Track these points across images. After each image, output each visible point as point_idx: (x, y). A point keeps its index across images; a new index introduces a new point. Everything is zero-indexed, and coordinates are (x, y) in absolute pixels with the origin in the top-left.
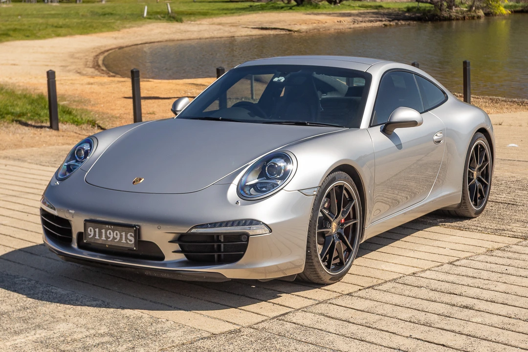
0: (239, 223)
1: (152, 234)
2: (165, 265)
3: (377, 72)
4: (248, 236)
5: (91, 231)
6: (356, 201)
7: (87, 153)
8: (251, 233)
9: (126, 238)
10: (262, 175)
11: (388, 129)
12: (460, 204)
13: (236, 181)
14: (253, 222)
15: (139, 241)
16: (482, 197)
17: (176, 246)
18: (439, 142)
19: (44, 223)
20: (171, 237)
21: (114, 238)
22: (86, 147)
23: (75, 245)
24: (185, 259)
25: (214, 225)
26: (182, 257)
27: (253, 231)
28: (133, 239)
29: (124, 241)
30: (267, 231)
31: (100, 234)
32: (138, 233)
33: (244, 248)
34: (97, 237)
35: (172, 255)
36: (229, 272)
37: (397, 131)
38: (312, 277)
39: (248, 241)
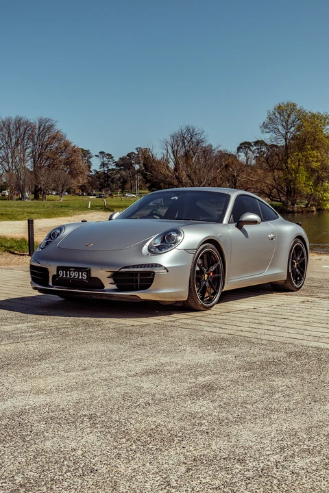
0: (148, 265)
1: (98, 273)
2: (104, 291)
3: (234, 195)
4: (154, 273)
5: (61, 273)
6: (220, 262)
7: (58, 235)
8: (156, 271)
9: (82, 276)
10: (163, 241)
11: (240, 225)
12: (286, 281)
13: (148, 244)
14: (157, 265)
15: (89, 277)
16: (300, 279)
17: (111, 280)
18: (272, 239)
19: (32, 273)
20: (109, 274)
21: (75, 276)
22: (58, 231)
23: (51, 284)
24: (116, 288)
25: (134, 267)
26: (114, 287)
27: (157, 270)
28: (86, 276)
29: (80, 277)
30: (165, 271)
31: (66, 275)
32: (89, 272)
33: (152, 281)
34: (64, 276)
35: (109, 285)
36: (143, 295)
37: (246, 227)
38: (193, 305)
39: (154, 277)
